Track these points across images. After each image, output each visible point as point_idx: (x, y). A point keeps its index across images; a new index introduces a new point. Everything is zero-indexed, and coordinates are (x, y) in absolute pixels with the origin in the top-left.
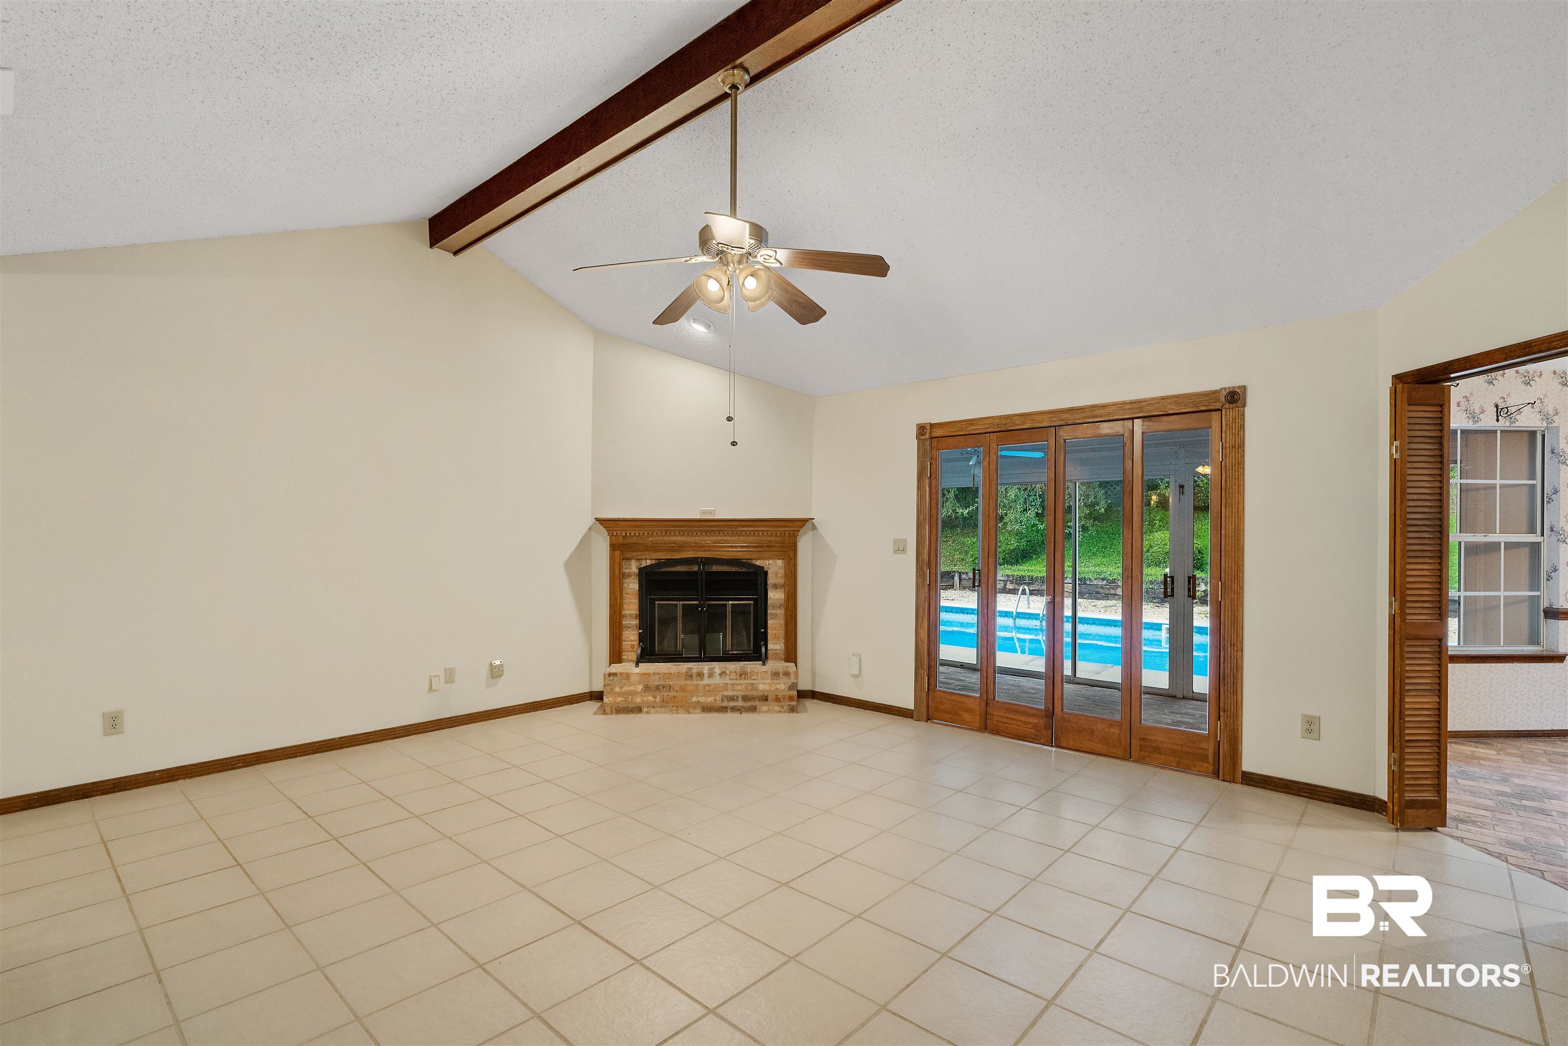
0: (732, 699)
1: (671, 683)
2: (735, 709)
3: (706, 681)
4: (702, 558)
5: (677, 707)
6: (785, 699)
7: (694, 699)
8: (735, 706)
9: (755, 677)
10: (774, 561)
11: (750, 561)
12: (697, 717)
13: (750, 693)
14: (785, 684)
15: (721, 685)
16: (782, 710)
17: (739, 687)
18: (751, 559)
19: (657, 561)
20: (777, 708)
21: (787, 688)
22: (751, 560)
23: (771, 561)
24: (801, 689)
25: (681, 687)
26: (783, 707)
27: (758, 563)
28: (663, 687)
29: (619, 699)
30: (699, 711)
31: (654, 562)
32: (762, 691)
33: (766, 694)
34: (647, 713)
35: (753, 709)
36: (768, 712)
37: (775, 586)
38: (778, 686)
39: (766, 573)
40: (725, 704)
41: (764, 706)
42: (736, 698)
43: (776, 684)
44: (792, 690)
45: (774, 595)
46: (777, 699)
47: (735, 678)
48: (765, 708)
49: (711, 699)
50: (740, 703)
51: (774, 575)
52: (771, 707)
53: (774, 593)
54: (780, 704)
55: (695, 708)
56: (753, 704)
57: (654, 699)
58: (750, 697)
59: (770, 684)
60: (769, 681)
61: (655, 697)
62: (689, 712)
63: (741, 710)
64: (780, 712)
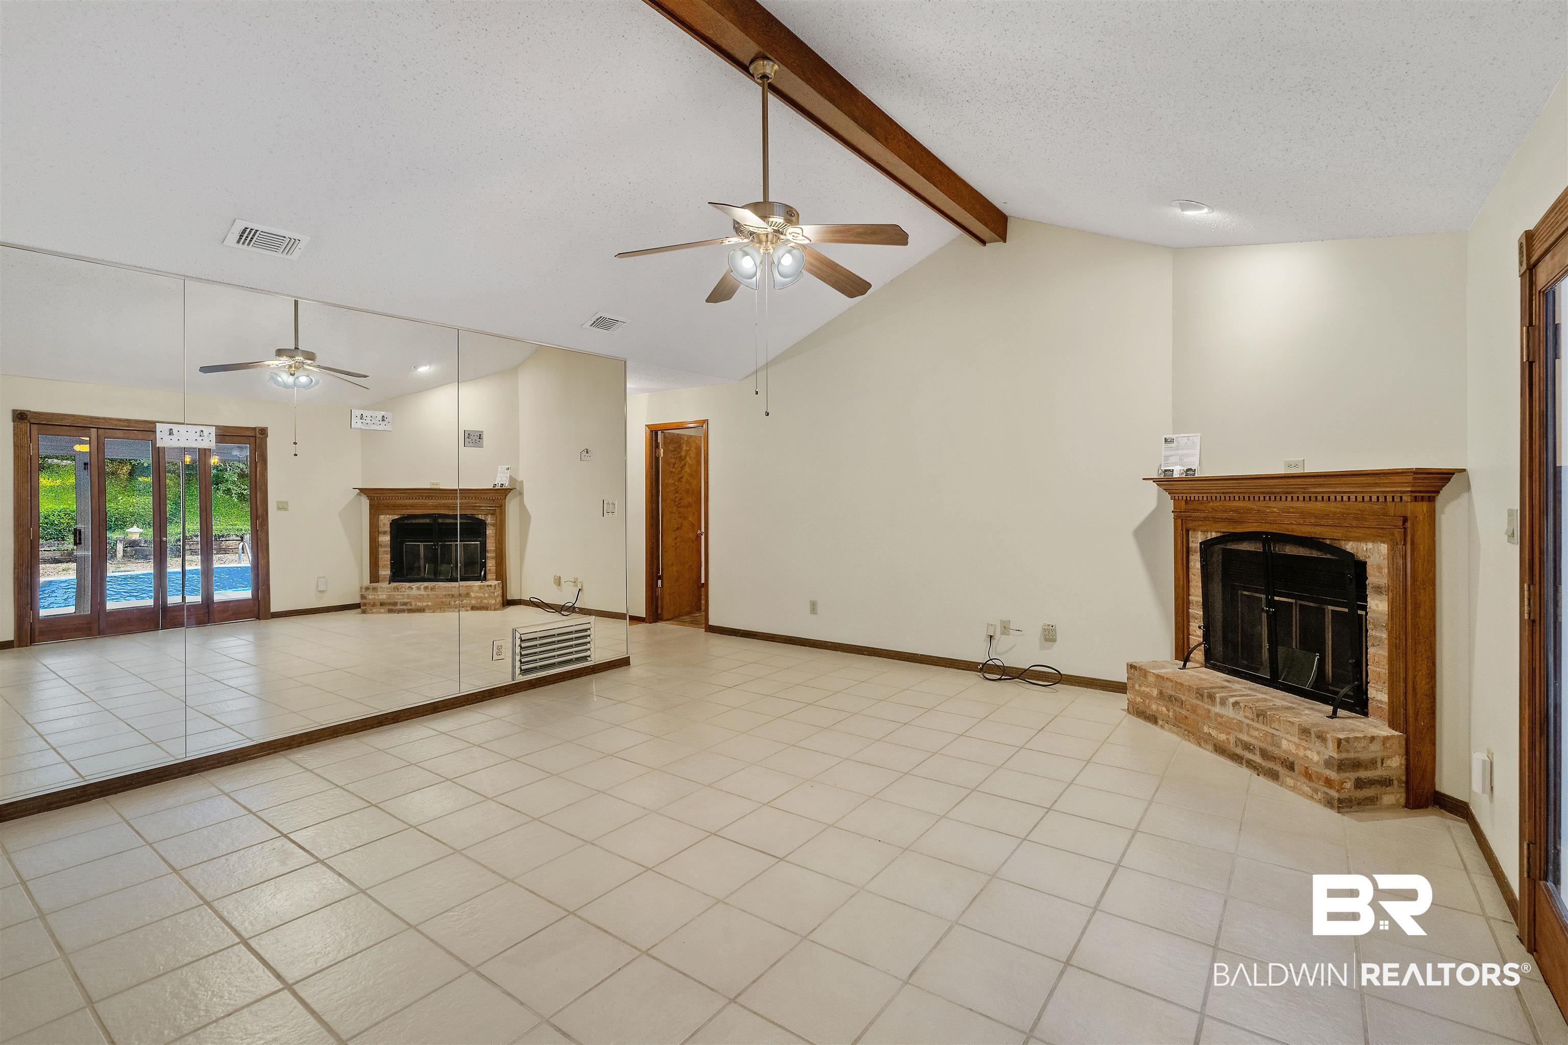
0: (1247, 747)
1: (1184, 698)
2: (1251, 764)
3: (1217, 709)
4: (1267, 533)
5: (1189, 732)
6: (1319, 779)
7: (1206, 729)
8: (1251, 760)
9: (1275, 725)
10: (1376, 545)
11: (1336, 544)
12: (1208, 756)
13: (1270, 748)
14: (1318, 753)
15: (1235, 721)
16: (1315, 797)
17: (1256, 733)
18: (1339, 540)
19: (1222, 534)
20: (1306, 789)
21: (1322, 762)
22: (1336, 542)
23: (1370, 545)
24: (1443, 791)
25: (1192, 706)
26: (1316, 791)
27: (1349, 547)
28: (1176, 700)
29: (1139, 699)
30: (1211, 748)
31: (1219, 535)
32: (1285, 751)
33: (1291, 759)
34: (1162, 727)
35: (1274, 776)
36: (1294, 789)
37: (1378, 589)
38: (1309, 753)
39: (1364, 564)
40: (1239, 751)
41: (1288, 776)
42: (1251, 747)
43: (1305, 749)
44: (1329, 769)
45: (1377, 605)
46: (1308, 775)
47: (1251, 717)
48: (1290, 782)
49: (1223, 737)
50: (1257, 759)
51: (1376, 570)
52: (1299, 784)
53: (1376, 602)
54: (1313, 785)
55: (1206, 741)
56: (1274, 768)
57: (1167, 713)
58: (1269, 754)
59: (1298, 746)
60: (1296, 740)
61: (1168, 710)
62: (1200, 745)
63: (1258, 769)
64: (1312, 798)
